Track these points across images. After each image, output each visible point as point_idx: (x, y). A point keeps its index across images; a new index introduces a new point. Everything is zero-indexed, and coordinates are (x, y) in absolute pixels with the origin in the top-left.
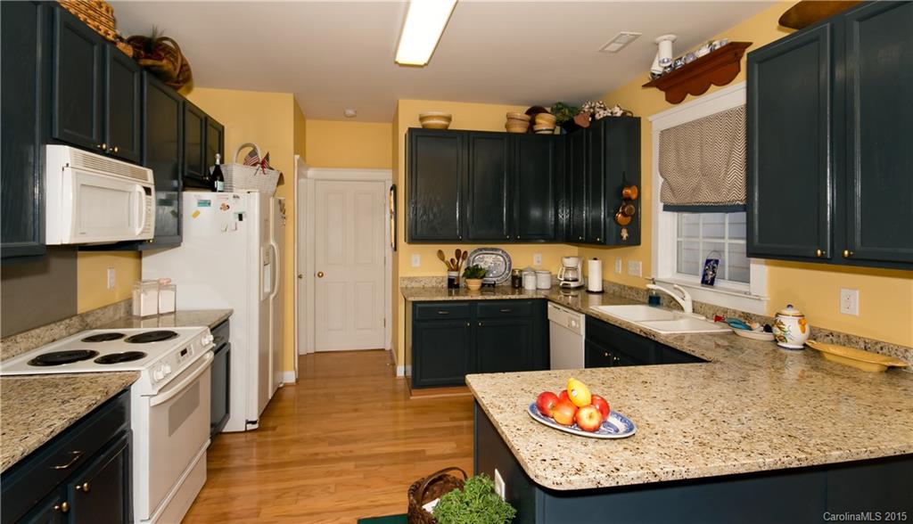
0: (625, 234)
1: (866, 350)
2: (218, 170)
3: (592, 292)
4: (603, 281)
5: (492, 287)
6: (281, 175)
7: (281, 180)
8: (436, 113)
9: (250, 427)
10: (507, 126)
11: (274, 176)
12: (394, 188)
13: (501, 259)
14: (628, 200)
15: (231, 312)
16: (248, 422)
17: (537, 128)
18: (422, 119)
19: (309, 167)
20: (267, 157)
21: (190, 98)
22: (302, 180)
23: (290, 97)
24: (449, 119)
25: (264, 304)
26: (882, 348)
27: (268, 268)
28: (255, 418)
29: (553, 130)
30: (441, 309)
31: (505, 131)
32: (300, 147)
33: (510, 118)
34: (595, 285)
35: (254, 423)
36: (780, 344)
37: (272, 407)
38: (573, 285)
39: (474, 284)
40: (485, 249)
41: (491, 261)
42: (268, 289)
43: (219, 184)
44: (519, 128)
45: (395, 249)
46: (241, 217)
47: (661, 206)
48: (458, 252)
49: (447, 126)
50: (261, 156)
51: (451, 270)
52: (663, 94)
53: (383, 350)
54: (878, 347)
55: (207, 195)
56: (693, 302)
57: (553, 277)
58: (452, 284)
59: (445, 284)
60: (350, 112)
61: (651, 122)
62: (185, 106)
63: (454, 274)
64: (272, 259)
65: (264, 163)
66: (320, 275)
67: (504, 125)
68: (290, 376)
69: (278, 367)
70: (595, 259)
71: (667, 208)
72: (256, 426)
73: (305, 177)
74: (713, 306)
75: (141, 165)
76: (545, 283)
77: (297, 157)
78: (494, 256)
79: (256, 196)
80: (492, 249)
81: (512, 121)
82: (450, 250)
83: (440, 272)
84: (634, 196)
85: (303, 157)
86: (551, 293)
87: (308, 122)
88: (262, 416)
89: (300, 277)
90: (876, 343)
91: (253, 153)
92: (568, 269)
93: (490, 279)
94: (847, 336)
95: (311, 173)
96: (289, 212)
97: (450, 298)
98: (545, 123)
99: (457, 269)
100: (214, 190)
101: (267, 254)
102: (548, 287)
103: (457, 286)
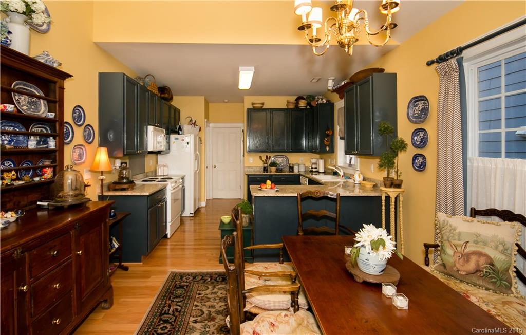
0: (327, 149)
2: (180, 127)
3: (321, 173)
5: (281, 171)
6: (200, 128)
7: (200, 130)
8: (258, 102)
9: (191, 215)
10: (287, 105)
11: (198, 128)
12: (243, 131)
13: (285, 159)
14: (328, 135)
15: (185, 176)
16: (190, 214)
17: (299, 106)
18: (253, 104)
19: (210, 123)
20: (196, 122)
21: (172, 103)
22: (208, 128)
23: (203, 97)
24: (263, 104)
25: (195, 173)
27: (197, 161)
28: (193, 212)
29: (306, 107)
30: (259, 178)
31: (286, 107)
32: (207, 117)
33: (288, 102)
34: (322, 169)
35: (192, 214)
37: (197, 211)
38: (314, 170)
39: (273, 169)
40: (279, 155)
41: (281, 160)
42: (196, 169)
43: (180, 132)
44: (292, 107)
45: (244, 156)
46: (188, 143)
47: (339, 137)
48: (267, 156)
49: (262, 107)
50: (194, 122)
51: (264, 163)
52: (338, 95)
53: (240, 199)
55: (177, 136)
57: (306, 167)
58: (265, 169)
59: (262, 170)
60: (226, 101)
61: (336, 105)
62: (171, 107)
63: (266, 165)
64: (198, 158)
65: (195, 124)
66: (215, 167)
67: (285, 105)
68: (203, 204)
69: (200, 200)
70: (322, 159)
71: (341, 138)
72: (193, 215)
73: (209, 127)
75: (162, 128)
76: (302, 169)
77: (206, 120)
78: (282, 158)
79: (192, 136)
80: (281, 155)
81: (289, 104)
82: (264, 156)
83: (260, 164)
84: (331, 134)
85: (208, 120)
86: (305, 174)
87: (210, 104)
88: (195, 212)
89: (207, 167)
91: (191, 121)
92: (313, 164)
93: (281, 167)
95: (211, 125)
96: (203, 141)
97: (264, 174)
98: (302, 104)
99: (267, 163)
100: (179, 134)
101: (196, 156)
102: (304, 171)
103: (267, 170)
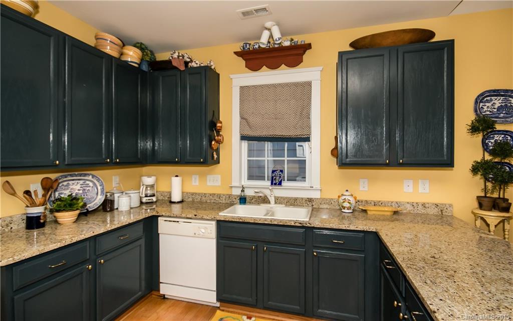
0: (215, 156)
1: (375, 205)
3: (174, 203)
4: (183, 193)
13: (91, 184)
26: (382, 204)
34: (176, 197)
36: (343, 210)
40: (71, 176)
41: (78, 187)
52: (244, 62)
54: (380, 203)
56: (275, 197)
61: (232, 79)
70: (177, 176)
71: (243, 138)
74: (286, 198)
76: (134, 203)
78: (81, 182)
80: (80, 175)
90: (379, 202)
92: (147, 187)
94: (366, 201)
102: (138, 205)
